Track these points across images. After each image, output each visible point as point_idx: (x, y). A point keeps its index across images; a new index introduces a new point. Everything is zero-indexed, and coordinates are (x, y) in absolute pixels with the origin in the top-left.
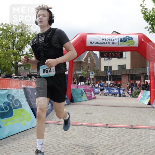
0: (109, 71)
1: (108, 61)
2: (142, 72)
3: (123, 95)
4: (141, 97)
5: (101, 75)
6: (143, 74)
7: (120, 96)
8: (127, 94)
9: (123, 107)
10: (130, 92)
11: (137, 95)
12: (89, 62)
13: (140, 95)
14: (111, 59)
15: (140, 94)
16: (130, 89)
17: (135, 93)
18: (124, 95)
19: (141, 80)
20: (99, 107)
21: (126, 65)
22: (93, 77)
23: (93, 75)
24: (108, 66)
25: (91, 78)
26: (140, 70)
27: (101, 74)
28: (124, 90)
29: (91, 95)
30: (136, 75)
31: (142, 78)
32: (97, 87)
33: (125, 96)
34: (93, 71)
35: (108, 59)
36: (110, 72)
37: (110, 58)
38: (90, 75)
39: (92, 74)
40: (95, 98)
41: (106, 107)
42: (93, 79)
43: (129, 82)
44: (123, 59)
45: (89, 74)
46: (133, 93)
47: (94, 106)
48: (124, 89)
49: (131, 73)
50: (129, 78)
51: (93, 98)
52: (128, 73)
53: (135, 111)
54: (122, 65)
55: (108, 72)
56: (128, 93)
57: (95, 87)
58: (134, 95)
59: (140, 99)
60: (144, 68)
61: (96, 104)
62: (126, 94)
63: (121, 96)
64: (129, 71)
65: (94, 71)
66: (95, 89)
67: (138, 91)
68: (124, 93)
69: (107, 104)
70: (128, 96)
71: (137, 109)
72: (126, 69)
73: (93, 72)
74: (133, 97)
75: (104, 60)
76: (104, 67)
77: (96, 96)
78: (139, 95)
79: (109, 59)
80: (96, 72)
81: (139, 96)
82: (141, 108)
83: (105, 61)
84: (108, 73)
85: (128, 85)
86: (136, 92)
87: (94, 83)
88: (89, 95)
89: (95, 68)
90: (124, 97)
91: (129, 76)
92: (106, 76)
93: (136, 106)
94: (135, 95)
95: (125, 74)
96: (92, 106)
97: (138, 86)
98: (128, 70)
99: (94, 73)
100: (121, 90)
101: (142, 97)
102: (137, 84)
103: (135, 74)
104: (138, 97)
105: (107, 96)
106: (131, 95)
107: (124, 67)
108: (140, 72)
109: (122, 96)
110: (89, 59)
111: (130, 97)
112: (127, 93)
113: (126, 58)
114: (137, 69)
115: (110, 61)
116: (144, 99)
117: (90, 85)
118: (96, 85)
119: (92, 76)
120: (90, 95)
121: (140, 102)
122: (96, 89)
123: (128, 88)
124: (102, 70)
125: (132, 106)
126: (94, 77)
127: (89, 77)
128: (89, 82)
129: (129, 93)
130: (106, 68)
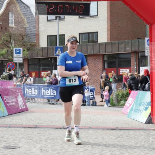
0: (58, 46)
1: (55, 23)
2: (133, 50)
3: (91, 101)
4: (131, 105)
5: (40, 57)
6: (136, 53)
7: (85, 105)
8: (101, 99)
9: (90, 128)
10: (106, 96)
11: (122, 102)
12: (12, 25)
13: (128, 101)
14: (64, 19)
15: (130, 100)
16: (107, 88)
17: (117, 96)
18: (93, 102)
19: (132, 67)
20: (35, 131)
21: (97, 32)
22: (21, 60)
23: (21, 55)
24: (56, 36)
25: (16, 63)
26: (130, 44)
27: (40, 53)
28: (94, 89)
29: (17, 103)
30: (121, 56)
31: (134, 63)
32: (30, 85)
33: (94, 104)
34: (21, 47)
35: (56, 19)
36: (61, 49)
37: (62, 16)
38: (15, 55)
39: (19, 53)
40: (26, 110)
41: (52, 131)
42: (21, 65)
43: (105, 72)
44: (92, 19)
45: (12, 53)
46: (113, 96)
47: (23, 129)
48: (92, 88)
49: (109, 52)
50: (104, 62)
51: (22, 111)
52: (102, 52)
53: (118, 137)
54: (89, 33)
55: (57, 48)
56: (102, 96)
57: (27, 84)
58: (115, 102)
59: (128, 110)
60: (138, 39)
61: (29, 124)
62: (98, 99)
63: (87, 104)
64: (104, 46)
65: (24, 45)
66: (26, 89)
67: (125, 91)
68: (94, 98)
69: (54, 124)
70: (102, 103)
71: (122, 132)
72: (97, 42)
73: (21, 49)
74: (113, 105)
75: (48, 20)
76: (48, 36)
77: (28, 104)
78: (126, 100)
79: (60, 18)
80: (29, 49)
81: (127, 104)
82: (131, 132)
83: (49, 23)
84: (57, 52)
85: (102, 78)
86: (121, 94)
87: (24, 76)
88: (11, 104)
89: (25, 39)
90: (92, 105)
91: (105, 59)
92: (51, 58)
93: (119, 126)
94: (119, 101)
95: (95, 53)
96: (18, 129)
97: (124, 80)
98: (102, 44)
99: (24, 51)
100: (86, 91)
101: (134, 107)
102: (122, 76)
103: (117, 54)
104: (124, 105)
105: (53, 104)
106: (108, 101)
107: (93, 37)
108: (129, 49)
109: (89, 105)
110: (11, 18)
111: (106, 106)
112: (100, 96)
113: (97, 16)
114: (122, 43)
115: (62, 23)
116: (137, 111)
117: (14, 79)
118: (28, 80)
119: (18, 59)
120: (14, 104)
121: (128, 117)
122: (29, 88)
123: (102, 85)
124: (43, 43)
125: (112, 126)
126: (24, 59)
127: (12, 60)
128: (12, 72)
129: (104, 97)
130: (52, 39)
